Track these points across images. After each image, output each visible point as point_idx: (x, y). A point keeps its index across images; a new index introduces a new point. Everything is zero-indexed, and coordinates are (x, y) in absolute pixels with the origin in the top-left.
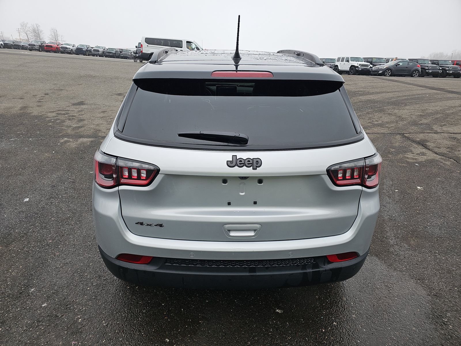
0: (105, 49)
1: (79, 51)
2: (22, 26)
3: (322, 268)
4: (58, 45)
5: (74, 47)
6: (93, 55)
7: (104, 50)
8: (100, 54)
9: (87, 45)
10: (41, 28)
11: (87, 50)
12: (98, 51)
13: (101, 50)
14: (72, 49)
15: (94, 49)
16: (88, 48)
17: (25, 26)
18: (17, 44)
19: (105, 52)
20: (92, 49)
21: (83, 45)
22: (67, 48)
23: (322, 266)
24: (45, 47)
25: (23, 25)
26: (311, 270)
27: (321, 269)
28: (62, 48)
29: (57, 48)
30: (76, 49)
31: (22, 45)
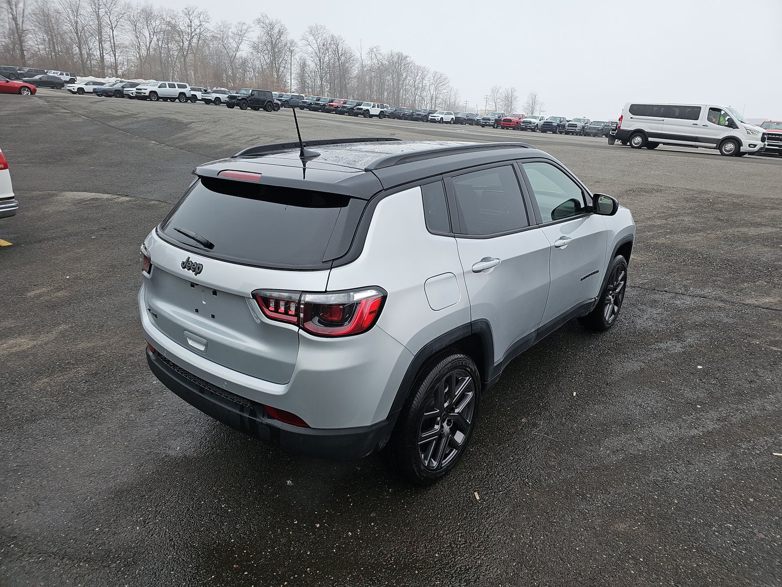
0: (587, 123)
1: (547, 127)
2: (493, 91)
3: (260, 419)
4: (520, 119)
5: (542, 121)
6: (567, 133)
7: (586, 125)
8: (577, 131)
9: (561, 118)
10: (515, 94)
11: (559, 125)
12: (575, 126)
13: (580, 125)
14: (537, 124)
15: (570, 123)
16: (560, 122)
17: (497, 91)
18: (471, 118)
19: (586, 128)
20: (567, 124)
21: (554, 117)
22: (530, 123)
23: (259, 416)
24: (502, 122)
25: (495, 91)
26: (248, 416)
27: (257, 420)
28: (524, 122)
29: (517, 123)
30: (544, 124)
31: (477, 120)
